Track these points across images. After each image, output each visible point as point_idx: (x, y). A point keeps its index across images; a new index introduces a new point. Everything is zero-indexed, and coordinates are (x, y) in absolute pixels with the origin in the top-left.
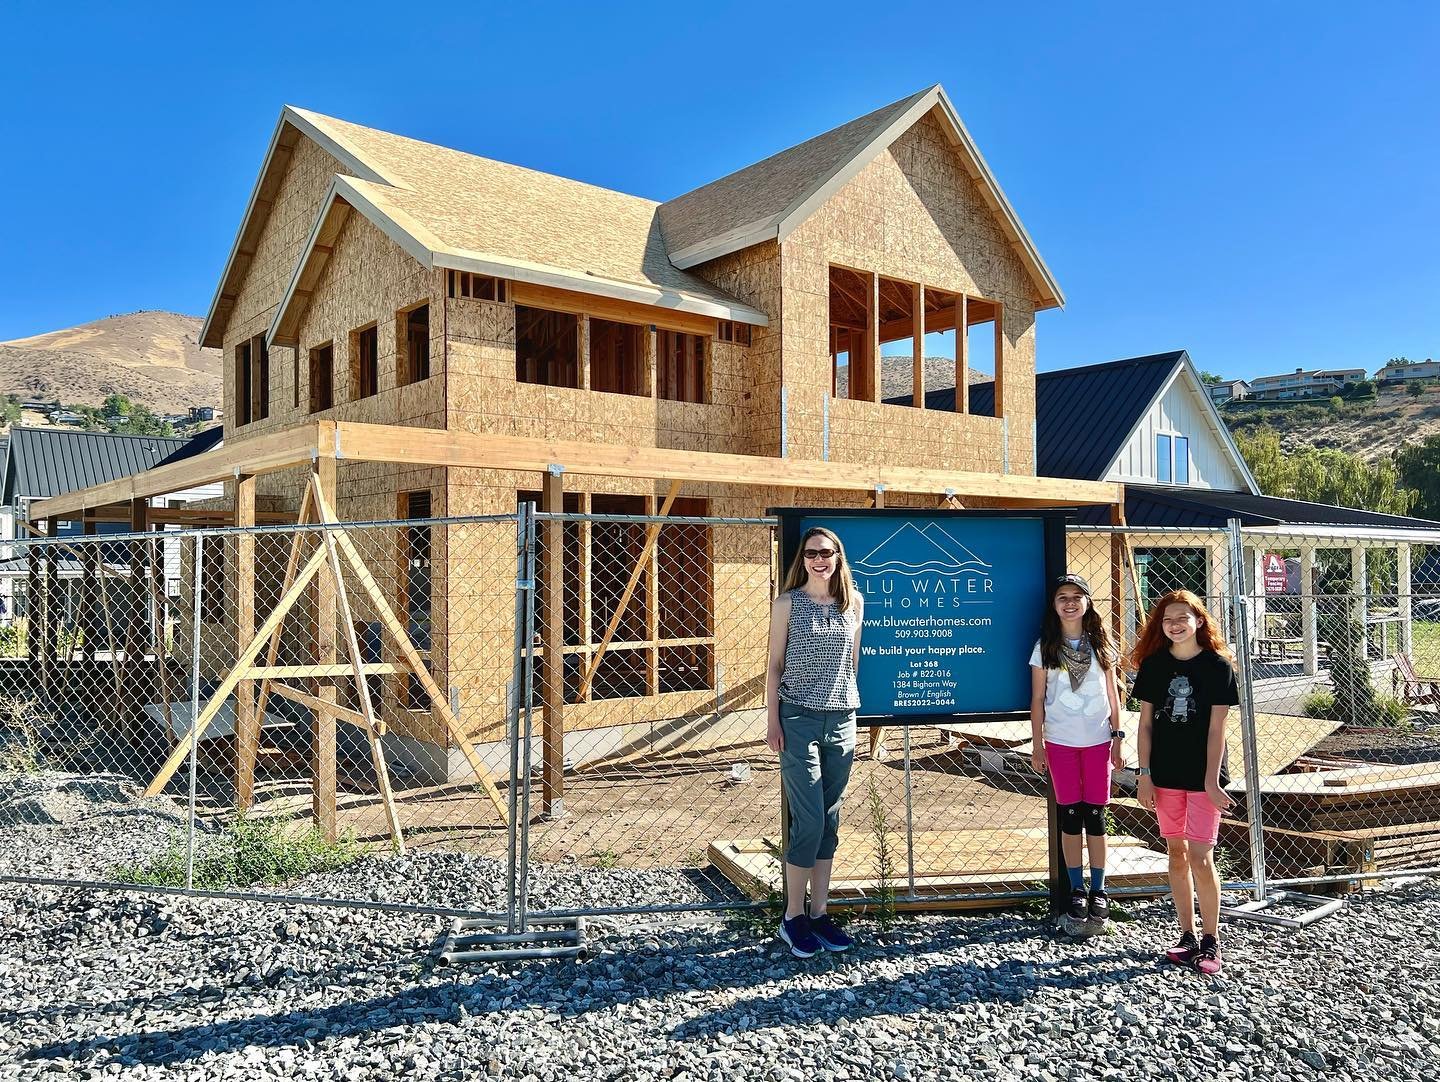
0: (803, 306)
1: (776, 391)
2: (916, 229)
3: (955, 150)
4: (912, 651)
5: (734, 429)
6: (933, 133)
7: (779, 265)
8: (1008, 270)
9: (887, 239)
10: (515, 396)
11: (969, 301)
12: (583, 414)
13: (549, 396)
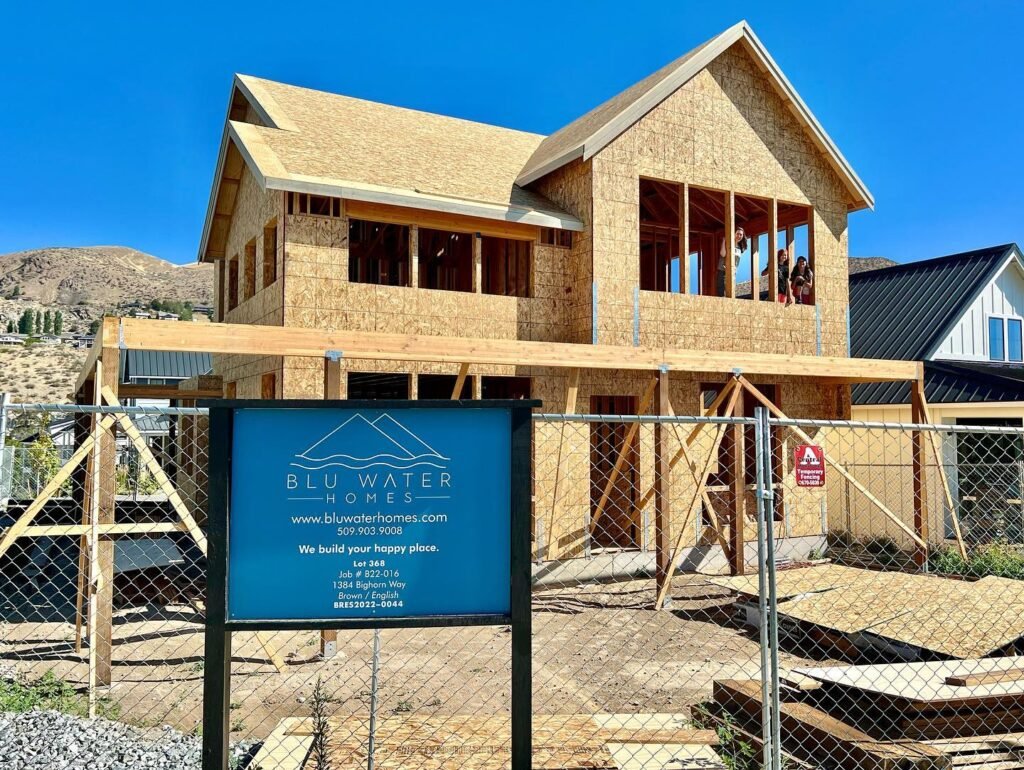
0: (613, 213)
1: (588, 286)
2: (725, 145)
3: (765, 76)
4: (357, 550)
5: (555, 318)
6: (743, 64)
7: (591, 179)
8: (819, 177)
9: (696, 154)
10: (347, 294)
11: (779, 204)
12: (411, 308)
13: (379, 293)
